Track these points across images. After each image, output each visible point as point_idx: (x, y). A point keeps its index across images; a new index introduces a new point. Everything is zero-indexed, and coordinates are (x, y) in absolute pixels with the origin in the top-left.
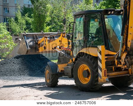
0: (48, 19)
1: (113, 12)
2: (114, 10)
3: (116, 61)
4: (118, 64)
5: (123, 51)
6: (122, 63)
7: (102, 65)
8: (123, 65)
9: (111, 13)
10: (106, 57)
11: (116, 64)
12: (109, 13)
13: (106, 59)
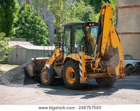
0: (16, 19)
1: (93, 24)
2: (95, 22)
3: (91, 65)
4: (93, 67)
5: (98, 56)
6: (96, 66)
7: (82, 68)
8: (97, 68)
9: (92, 25)
10: (86, 61)
11: (92, 67)
12: (90, 25)
13: (86, 63)
